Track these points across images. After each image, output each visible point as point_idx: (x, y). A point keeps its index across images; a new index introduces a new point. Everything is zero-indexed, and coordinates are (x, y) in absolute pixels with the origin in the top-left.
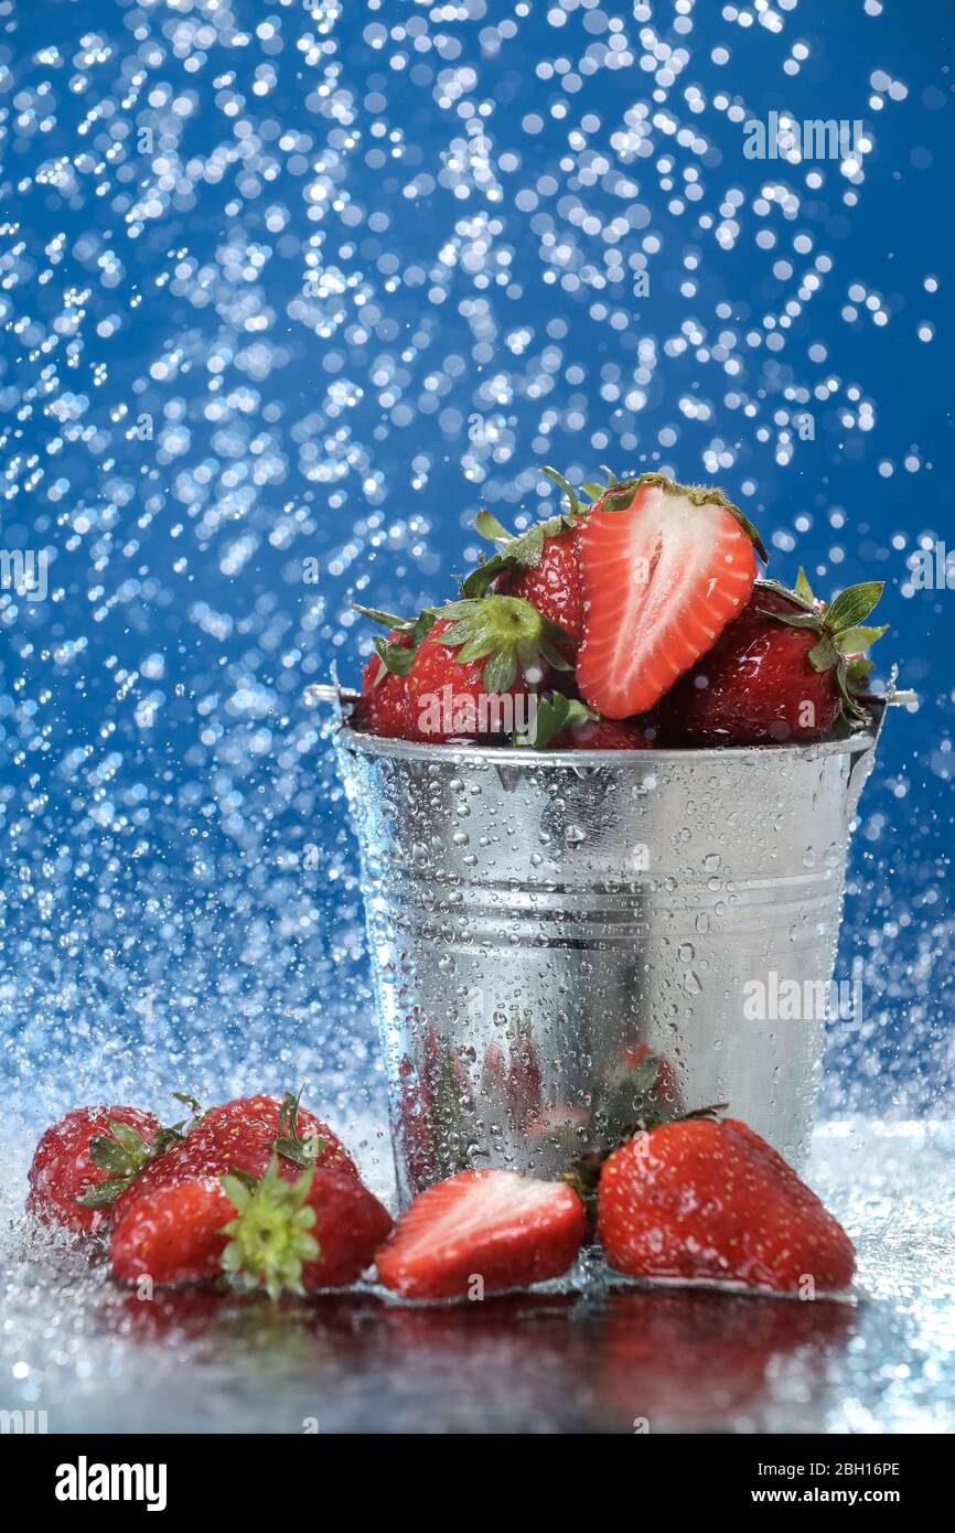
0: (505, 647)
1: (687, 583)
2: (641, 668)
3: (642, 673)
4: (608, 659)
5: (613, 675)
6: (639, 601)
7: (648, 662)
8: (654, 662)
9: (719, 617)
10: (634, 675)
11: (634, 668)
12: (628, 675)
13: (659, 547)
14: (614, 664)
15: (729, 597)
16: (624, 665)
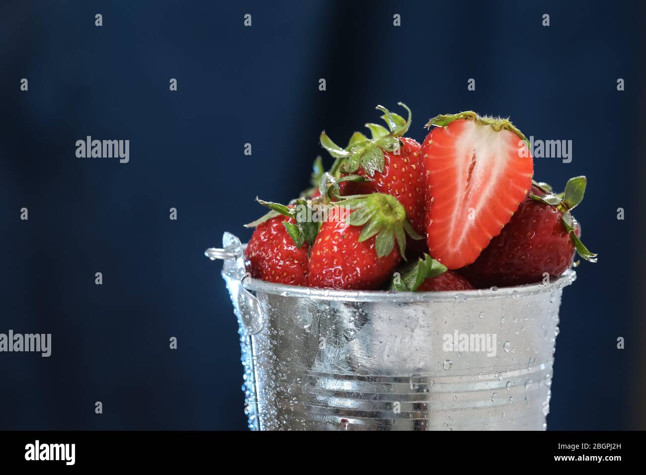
0: (389, 227)
1: (493, 182)
2: (468, 235)
3: (469, 240)
4: (446, 232)
5: (450, 242)
6: (465, 193)
7: (472, 233)
8: (475, 232)
9: (516, 203)
10: (464, 241)
11: (463, 236)
12: (460, 242)
13: (474, 158)
14: (451, 234)
15: (521, 189)
16: (457, 234)
